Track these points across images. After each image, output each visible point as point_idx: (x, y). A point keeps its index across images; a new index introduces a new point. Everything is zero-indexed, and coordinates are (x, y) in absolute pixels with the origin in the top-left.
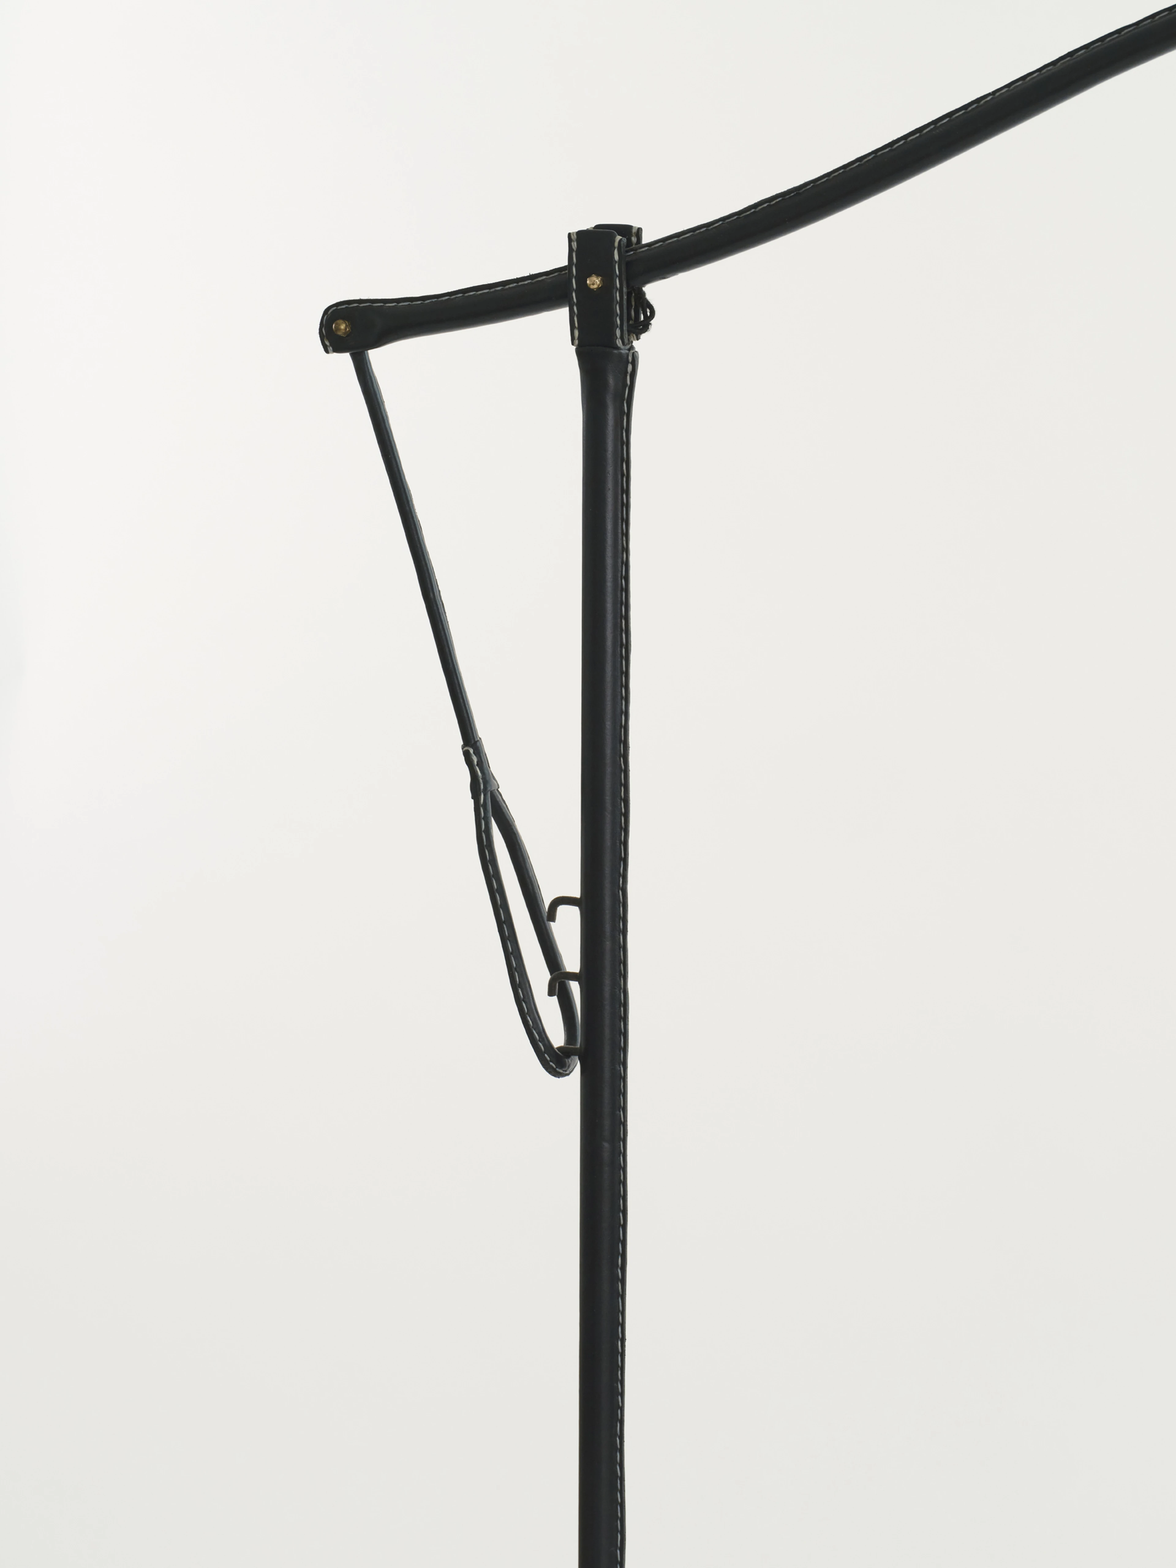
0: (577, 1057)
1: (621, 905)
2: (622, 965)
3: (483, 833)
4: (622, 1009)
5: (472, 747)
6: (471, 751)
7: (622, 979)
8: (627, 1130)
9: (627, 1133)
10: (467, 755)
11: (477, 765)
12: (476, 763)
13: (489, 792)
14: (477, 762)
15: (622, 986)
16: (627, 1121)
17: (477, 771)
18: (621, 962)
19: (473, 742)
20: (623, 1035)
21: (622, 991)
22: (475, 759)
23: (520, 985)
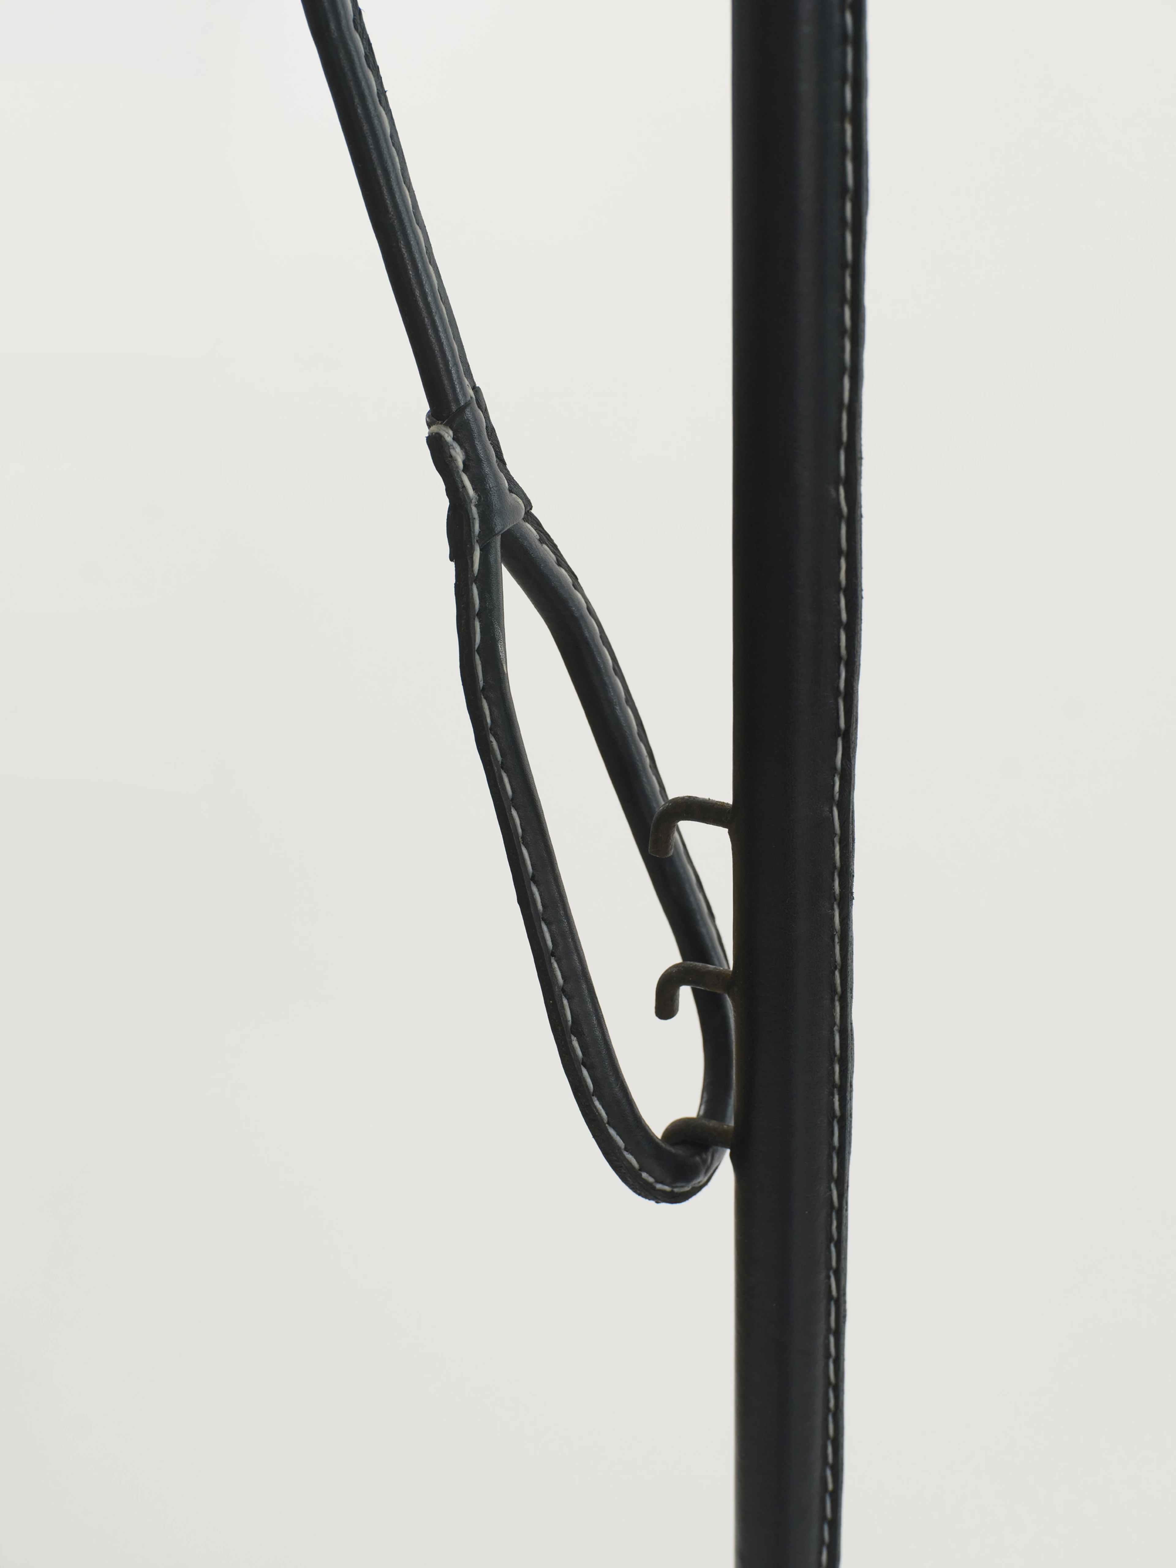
0: (728, 1151)
1: (836, 840)
2: (837, 973)
3: (477, 657)
4: (837, 1068)
5: (450, 425)
6: (448, 435)
7: (837, 1004)
8: (845, 1311)
9: (845, 1316)
10: (435, 444)
11: (466, 469)
12: (461, 465)
13: (499, 538)
14: (464, 463)
15: (838, 1020)
16: (844, 1294)
17: (464, 487)
18: (836, 968)
19: (454, 408)
20: (838, 1122)
21: (836, 1028)
22: (459, 455)
23: (577, 1030)
